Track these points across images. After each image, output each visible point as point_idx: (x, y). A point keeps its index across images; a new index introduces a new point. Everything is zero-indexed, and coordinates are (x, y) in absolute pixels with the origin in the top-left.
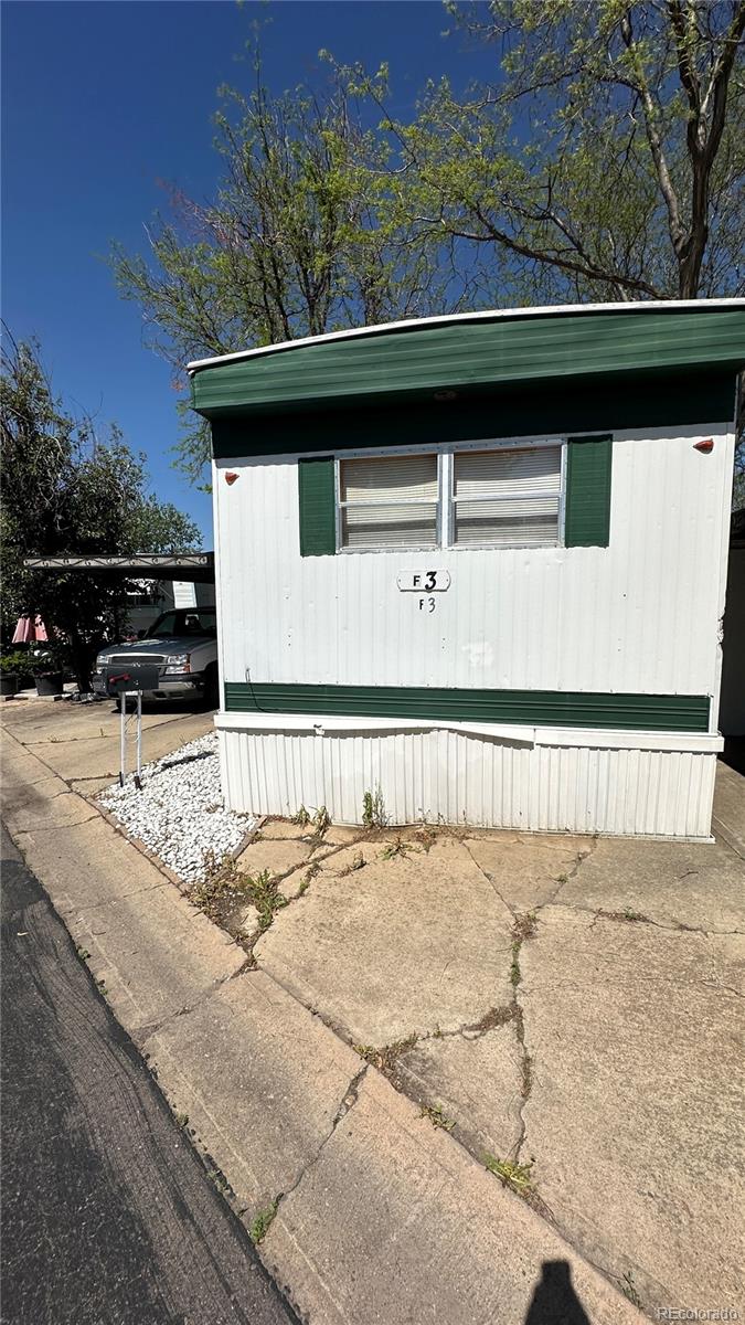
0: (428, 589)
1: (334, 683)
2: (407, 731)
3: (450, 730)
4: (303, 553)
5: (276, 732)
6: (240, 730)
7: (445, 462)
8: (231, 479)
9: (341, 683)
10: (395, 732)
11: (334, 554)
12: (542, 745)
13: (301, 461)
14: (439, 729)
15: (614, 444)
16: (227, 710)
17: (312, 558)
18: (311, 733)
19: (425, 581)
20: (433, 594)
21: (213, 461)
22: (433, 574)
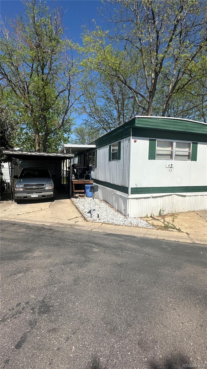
0: (171, 167)
1: (153, 187)
2: (168, 195)
3: (176, 194)
4: (149, 159)
5: (142, 198)
6: (134, 198)
7: (174, 144)
8: (135, 141)
9: (155, 187)
10: (166, 196)
11: (155, 159)
12: (188, 196)
13: (150, 140)
14: (174, 194)
15: (198, 145)
16: (131, 194)
17: (151, 160)
18: (150, 198)
19: (170, 166)
20: (171, 169)
21: (131, 137)
22: (172, 165)
